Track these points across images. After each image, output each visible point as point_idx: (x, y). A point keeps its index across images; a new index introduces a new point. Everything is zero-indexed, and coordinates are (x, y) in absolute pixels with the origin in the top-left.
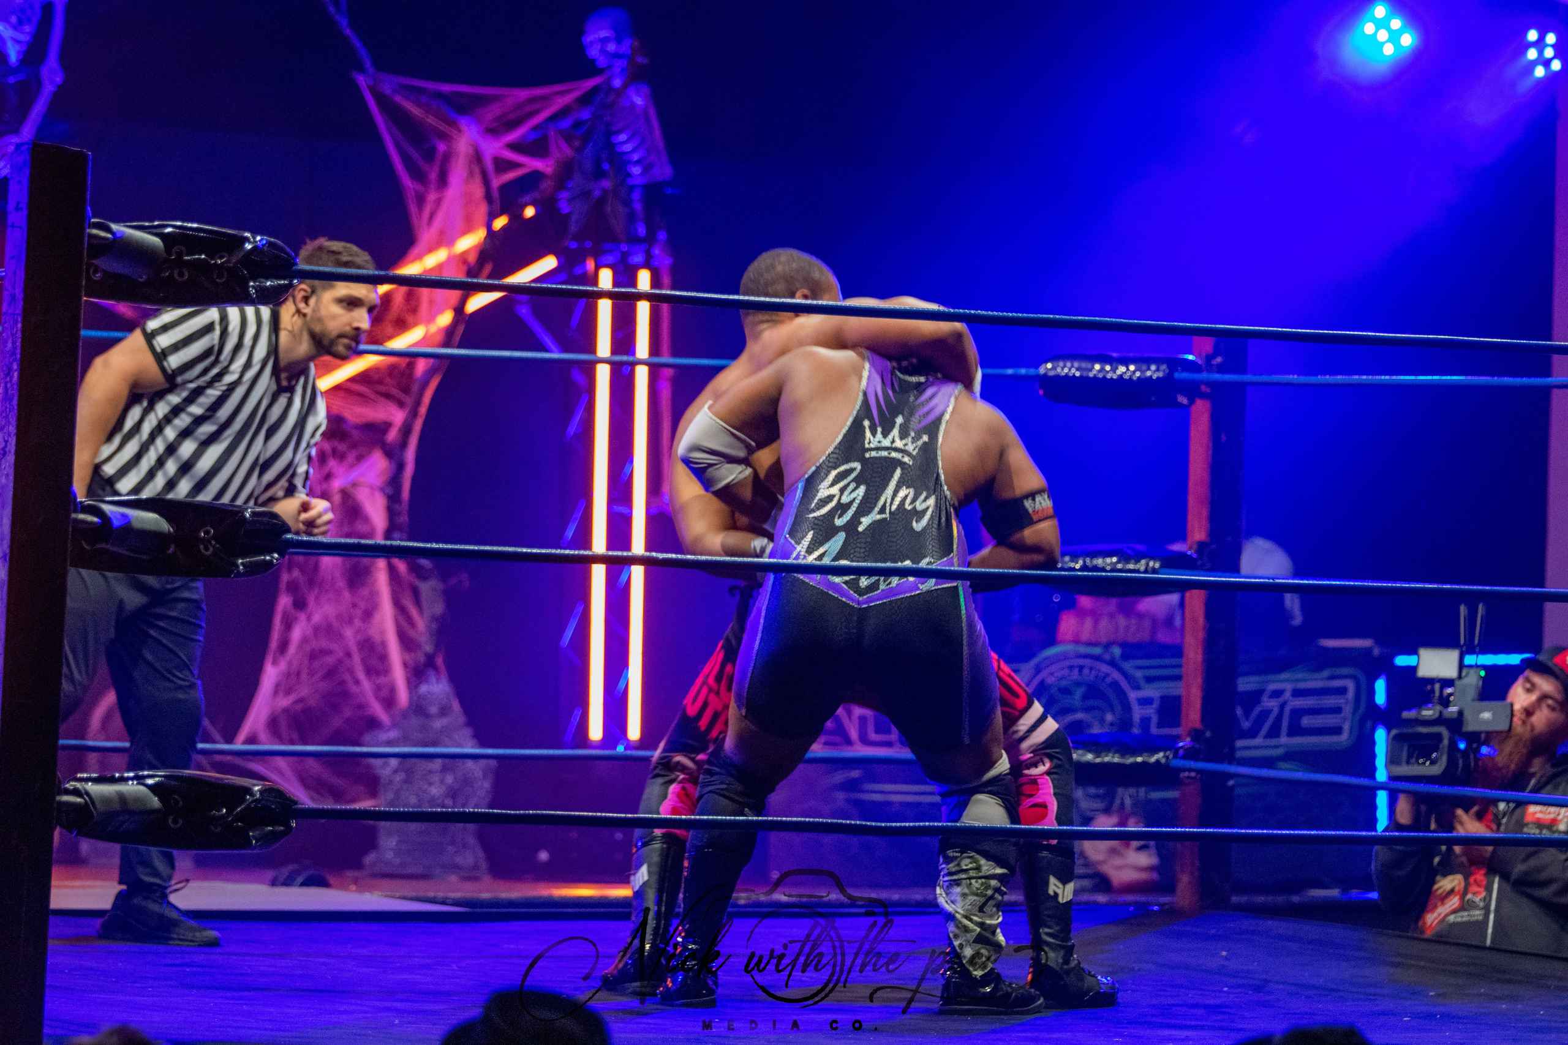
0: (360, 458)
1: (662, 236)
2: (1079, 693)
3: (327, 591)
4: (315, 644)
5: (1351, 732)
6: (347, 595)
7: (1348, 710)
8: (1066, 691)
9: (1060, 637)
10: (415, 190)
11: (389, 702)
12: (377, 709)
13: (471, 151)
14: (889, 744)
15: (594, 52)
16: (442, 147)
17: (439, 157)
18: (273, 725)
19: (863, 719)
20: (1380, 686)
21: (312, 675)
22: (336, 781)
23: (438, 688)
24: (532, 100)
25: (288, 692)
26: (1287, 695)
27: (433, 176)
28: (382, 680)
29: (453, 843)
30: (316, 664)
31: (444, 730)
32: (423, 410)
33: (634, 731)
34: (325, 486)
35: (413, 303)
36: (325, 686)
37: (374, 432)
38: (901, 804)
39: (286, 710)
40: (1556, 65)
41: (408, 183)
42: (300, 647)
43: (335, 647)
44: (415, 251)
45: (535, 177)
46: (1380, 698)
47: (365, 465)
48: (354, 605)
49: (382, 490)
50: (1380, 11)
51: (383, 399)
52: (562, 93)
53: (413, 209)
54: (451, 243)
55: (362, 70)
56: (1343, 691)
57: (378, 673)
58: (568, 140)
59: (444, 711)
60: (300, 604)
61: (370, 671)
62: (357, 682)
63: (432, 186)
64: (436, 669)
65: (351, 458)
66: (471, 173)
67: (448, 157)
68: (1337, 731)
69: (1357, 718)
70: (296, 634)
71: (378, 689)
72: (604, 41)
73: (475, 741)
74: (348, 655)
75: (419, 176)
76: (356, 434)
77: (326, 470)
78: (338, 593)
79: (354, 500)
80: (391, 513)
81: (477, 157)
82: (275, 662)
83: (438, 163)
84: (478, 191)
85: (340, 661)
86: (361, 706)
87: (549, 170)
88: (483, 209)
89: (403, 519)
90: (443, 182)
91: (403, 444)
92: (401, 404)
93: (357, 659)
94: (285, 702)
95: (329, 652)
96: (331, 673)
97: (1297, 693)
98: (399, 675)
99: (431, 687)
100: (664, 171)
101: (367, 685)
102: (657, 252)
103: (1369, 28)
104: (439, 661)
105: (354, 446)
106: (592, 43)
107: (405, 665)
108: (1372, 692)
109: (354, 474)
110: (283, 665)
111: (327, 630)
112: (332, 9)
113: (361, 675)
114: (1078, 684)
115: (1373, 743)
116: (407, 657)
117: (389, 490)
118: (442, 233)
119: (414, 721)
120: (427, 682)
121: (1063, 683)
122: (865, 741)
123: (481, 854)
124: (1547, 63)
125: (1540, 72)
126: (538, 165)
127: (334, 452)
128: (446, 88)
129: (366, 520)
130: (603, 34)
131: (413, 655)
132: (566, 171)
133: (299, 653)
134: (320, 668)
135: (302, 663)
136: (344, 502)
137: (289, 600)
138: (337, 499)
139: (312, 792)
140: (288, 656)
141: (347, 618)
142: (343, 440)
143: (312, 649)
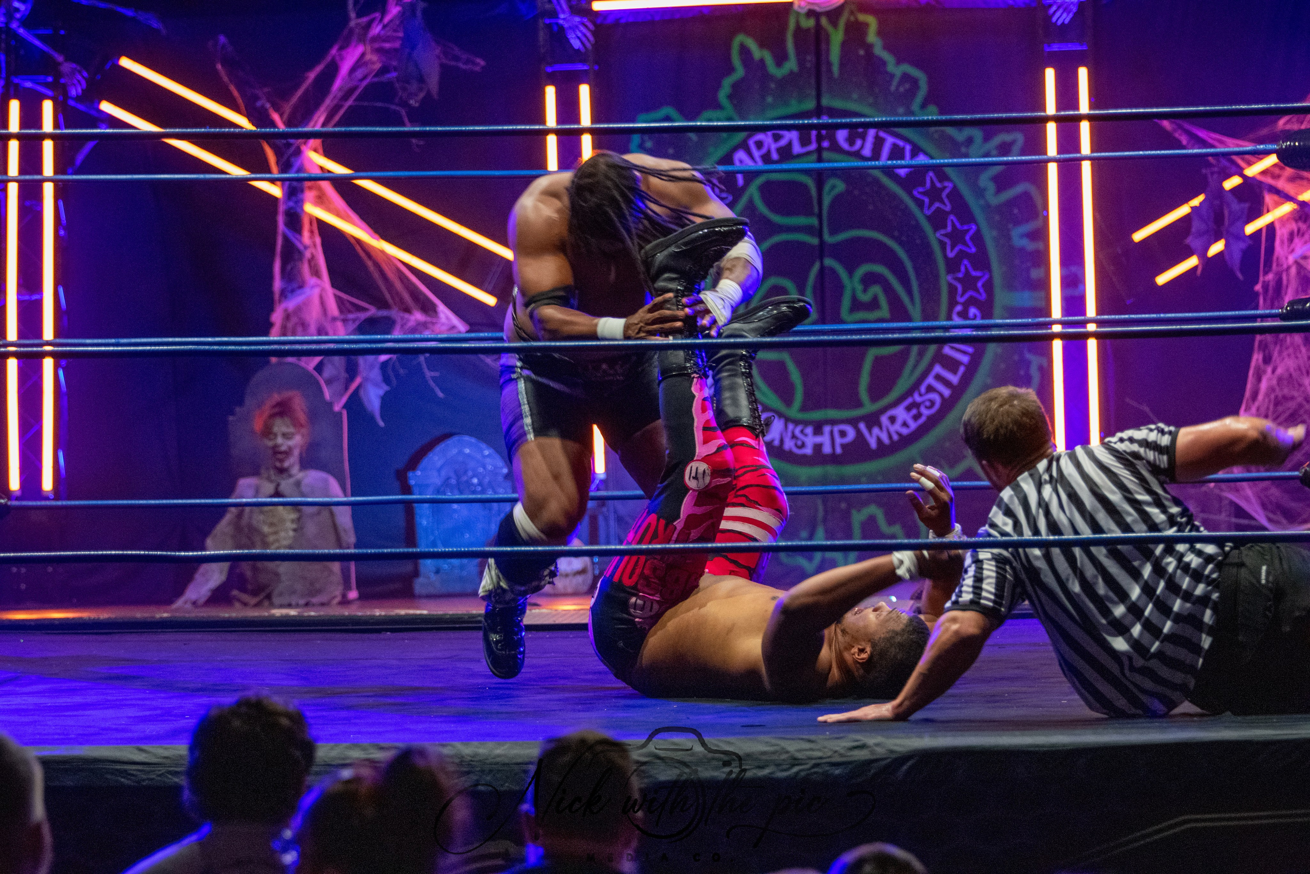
3: (1287, 348)
4: (1279, 393)
6: (1303, 350)
22: (1293, 505)
30: (1280, 409)
34: (1288, 260)
42: (1267, 395)
43: (1296, 394)
60: (1267, 360)
70: (1264, 385)
77: (1291, 248)
78: (1297, 349)
85: (1300, 406)
95: (1293, 398)
109: (1305, 248)
111: (1289, 380)
127: (1299, 230)
133: (1267, 400)
134: (1284, 412)
135: (1268, 408)
136: (1298, 273)
137: (1261, 357)
138: (1293, 271)
139: (1271, 516)
140: (1257, 404)
141: (1304, 372)
142: (1305, 221)
143: (1276, 397)
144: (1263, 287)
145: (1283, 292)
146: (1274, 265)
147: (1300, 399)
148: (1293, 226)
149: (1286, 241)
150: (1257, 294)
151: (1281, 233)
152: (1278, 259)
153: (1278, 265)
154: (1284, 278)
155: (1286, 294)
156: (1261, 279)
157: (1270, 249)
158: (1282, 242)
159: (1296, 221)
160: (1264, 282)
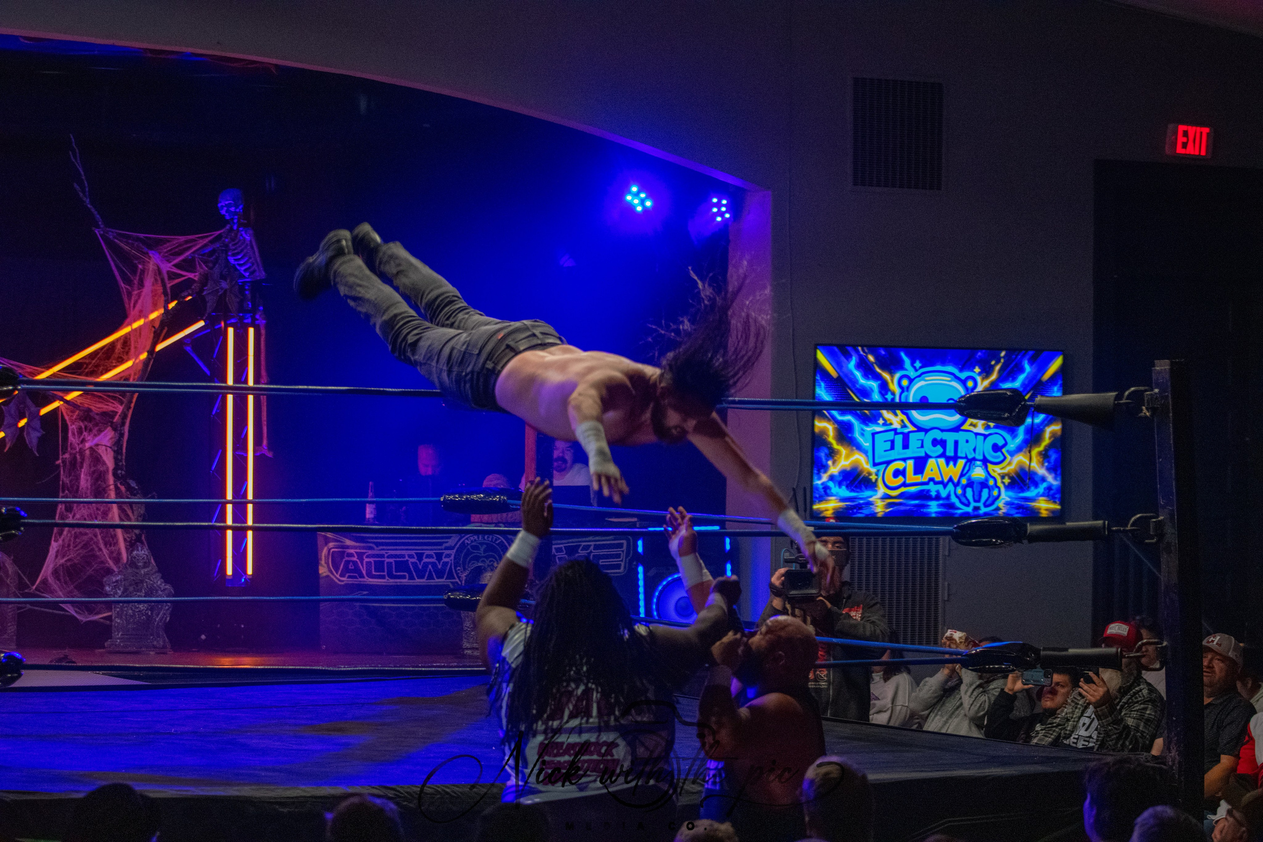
0: (100, 431)
1: (261, 308)
2: (482, 549)
5: (625, 567)
7: (623, 556)
8: (476, 548)
9: (472, 519)
10: (127, 289)
11: (117, 560)
12: (111, 564)
13: (156, 268)
14: (383, 577)
15: (223, 212)
16: (140, 266)
17: (139, 271)
18: (55, 573)
19: (369, 563)
20: (640, 543)
21: (75, 547)
23: (142, 552)
24: (187, 242)
25: (63, 557)
26: (592, 547)
27: (136, 282)
28: (113, 548)
29: (152, 635)
30: (78, 542)
31: (146, 574)
32: (133, 405)
33: (250, 571)
34: (81, 446)
35: (127, 349)
36: (83, 552)
37: (108, 417)
38: (389, 608)
39: (62, 565)
40: (727, 216)
41: (123, 285)
42: (69, 532)
43: (88, 531)
44: (128, 320)
45: (190, 282)
46: (640, 549)
47: (102, 434)
48: (97, 509)
49: (111, 448)
50: (634, 189)
51: (111, 401)
52: (202, 238)
53: (126, 300)
54: (146, 317)
55: (98, 227)
56: (621, 546)
57: (110, 546)
58: (205, 262)
59: (146, 564)
60: (69, 509)
61: (105, 545)
62: (100, 550)
63: (136, 286)
64: (142, 543)
65: (95, 431)
66: (156, 280)
67: (143, 271)
68: (618, 567)
69: (627, 559)
71: (111, 552)
72: (229, 206)
73: (162, 580)
74: (96, 536)
75: (129, 282)
76: (97, 417)
77: (82, 437)
79: (97, 452)
80: (116, 459)
81: (159, 271)
82: (56, 541)
83: (138, 274)
84: (160, 290)
85: (90, 539)
86: (102, 562)
87: (196, 279)
88: (163, 298)
89: (124, 463)
90: (141, 285)
91: (123, 424)
92: (121, 403)
93: (99, 537)
94: (62, 561)
95: (86, 534)
96: (85, 546)
97: (597, 547)
98: (122, 545)
99: (138, 552)
100: (261, 274)
101: (105, 551)
102: (257, 317)
103: (629, 198)
104: (143, 538)
105: (96, 425)
106: (222, 207)
107: (125, 540)
108: (637, 546)
109: (96, 440)
110: (60, 542)
112: (81, 194)
113: (102, 546)
114: (482, 544)
115: (638, 573)
116: (126, 536)
117: (116, 449)
118: (141, 311)
119: (130, 570)
120: (138, 550)
121: (474, 544)
122: (370, 575)
123: (167, 640)
124: (722, 214)
125: (719, 219)
126: (191, 276)
127: (86, 427)
128: (142, 236)
129: (104, 463)
130: (227, 203)
131: (128, 535)
132: (205, 279)
133: (69, 535)
134: (80, 543)
135: (70, 540)
136: (91, 454)
137: (64, 507)
138: (88, 452)
139: (76, 609)
140: (63, 536)
141: (94, 516)
142: (90, 421)
143: (75, 533)
144: (63, 462)
145: (78, 466)
146: (69, 449)
147: (90, 535)
148: (81, 424)
149: (76, 434)
150: (58, 466)
151: (72, 427)
152: (71, 444)
153: (72, 449)
154: (78, 457)
155: (81, 467)
156: (61, 457)
157: (65, 438)
158: (73, 434)
159: (82, 421)
160: (62, 458)
